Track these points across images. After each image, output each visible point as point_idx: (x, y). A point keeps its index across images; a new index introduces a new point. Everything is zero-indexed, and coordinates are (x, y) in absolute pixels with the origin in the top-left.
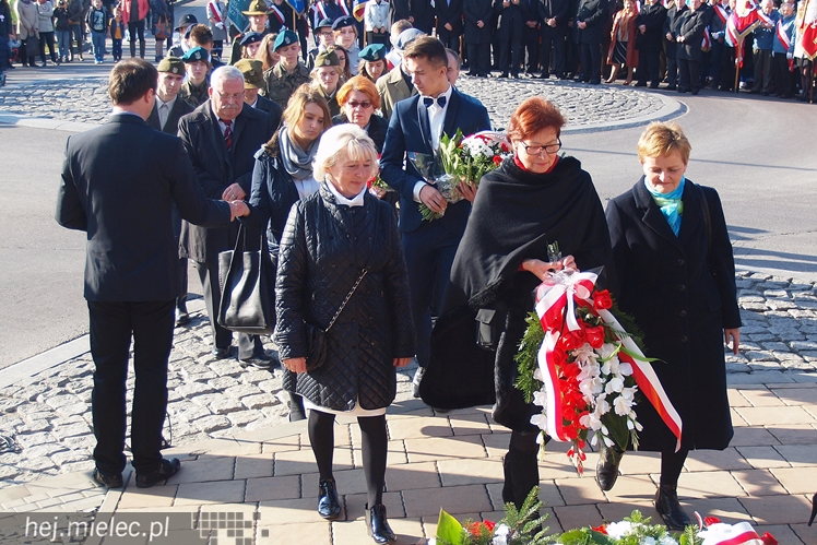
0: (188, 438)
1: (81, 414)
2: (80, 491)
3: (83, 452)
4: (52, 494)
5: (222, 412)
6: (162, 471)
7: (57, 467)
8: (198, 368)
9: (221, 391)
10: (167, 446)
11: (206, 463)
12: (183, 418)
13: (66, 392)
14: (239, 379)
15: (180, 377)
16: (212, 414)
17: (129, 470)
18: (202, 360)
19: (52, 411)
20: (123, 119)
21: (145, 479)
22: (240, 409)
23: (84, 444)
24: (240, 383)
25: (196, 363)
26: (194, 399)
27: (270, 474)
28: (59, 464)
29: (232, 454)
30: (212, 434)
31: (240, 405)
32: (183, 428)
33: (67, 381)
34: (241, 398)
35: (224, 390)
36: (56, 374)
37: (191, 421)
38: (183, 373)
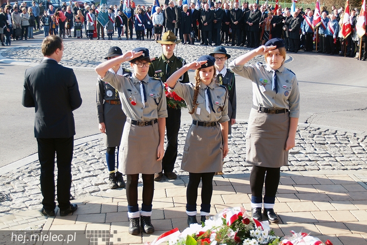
0: (82, 195)
1: (37, 185)
2: (36, 217)
3: (38, 201)
4: (25, 218)
5: (96, 185)
6: (70, 209)
7: (27, 207)
8: (86, 166)
9: (96, 176)
10: (73, 199)
11: (89, 206)
12: (80, 187)
13: (31, 176)
14: (104, 171)
15: (79, 170)
16: (92, 185)
17: (57, 209)
18: (88, 163)
19: (25, 183)
20: (48, 61)
21: (63, 212)
22: (104, 184)
23: (38, 197)
24: (104, 173)
25: (86, 164)
26: (85, 179)
27: (116, 211)
28: (28, 206)
29: (100, 203)
30: (92, 194)
31: (104, 182)
32: (80, 191)
33: (32, 171)
34: (104, 179)
35: (97, 175)
36: (27, 168)
37: (83, 188)
38: (80, 168)
